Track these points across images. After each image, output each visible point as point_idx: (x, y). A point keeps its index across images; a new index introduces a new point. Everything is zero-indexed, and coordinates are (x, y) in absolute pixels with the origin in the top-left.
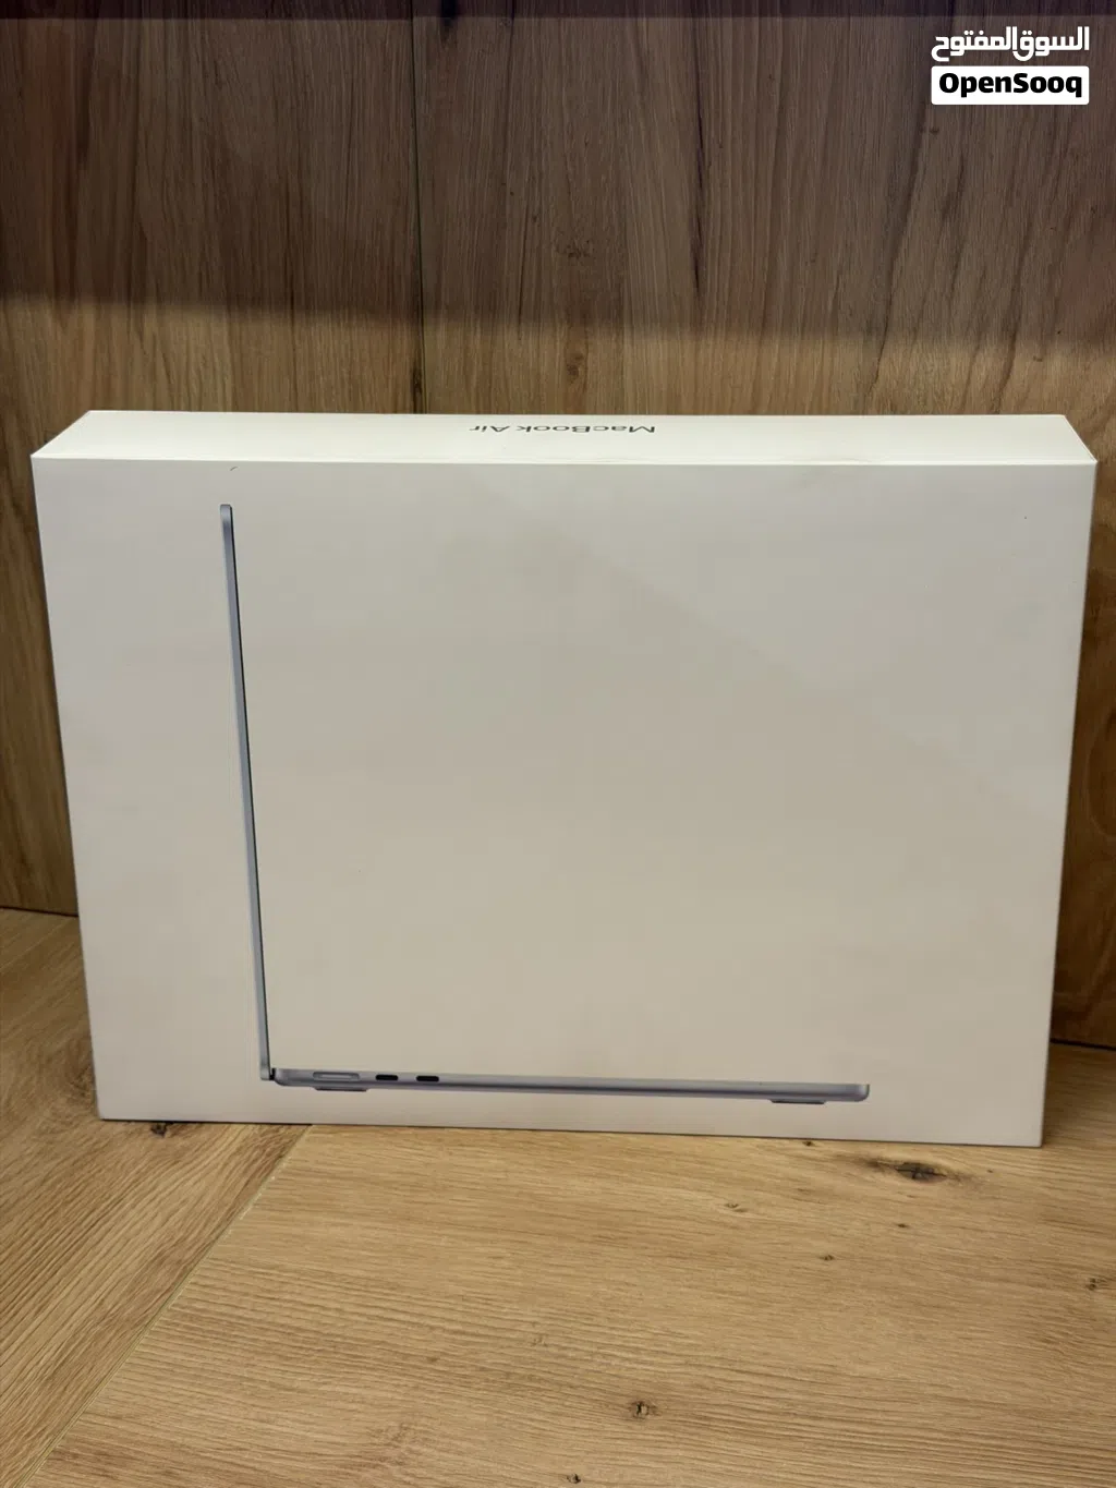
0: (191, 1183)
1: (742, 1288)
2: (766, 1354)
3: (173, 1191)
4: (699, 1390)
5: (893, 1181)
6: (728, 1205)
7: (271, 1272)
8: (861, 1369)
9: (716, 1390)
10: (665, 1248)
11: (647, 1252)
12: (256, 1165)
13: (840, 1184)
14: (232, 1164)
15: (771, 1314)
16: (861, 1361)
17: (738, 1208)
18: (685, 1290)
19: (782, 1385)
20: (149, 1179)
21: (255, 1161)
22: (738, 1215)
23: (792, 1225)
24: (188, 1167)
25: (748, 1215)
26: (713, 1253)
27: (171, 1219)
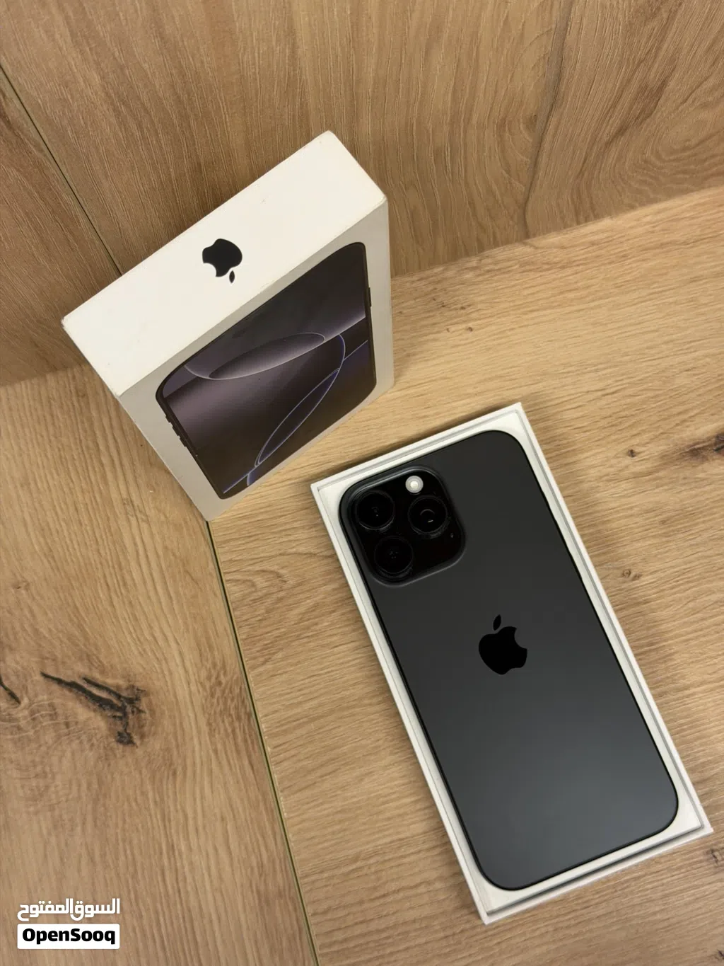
0: (207, 790)
3: (203, 811)
7: (359, 864)
12: (240, 739)
14: (219, 747)
17: (632, 575)
20: (172, 808)
21: (233, 731)
24: (189, 773)
27: (232, 847)
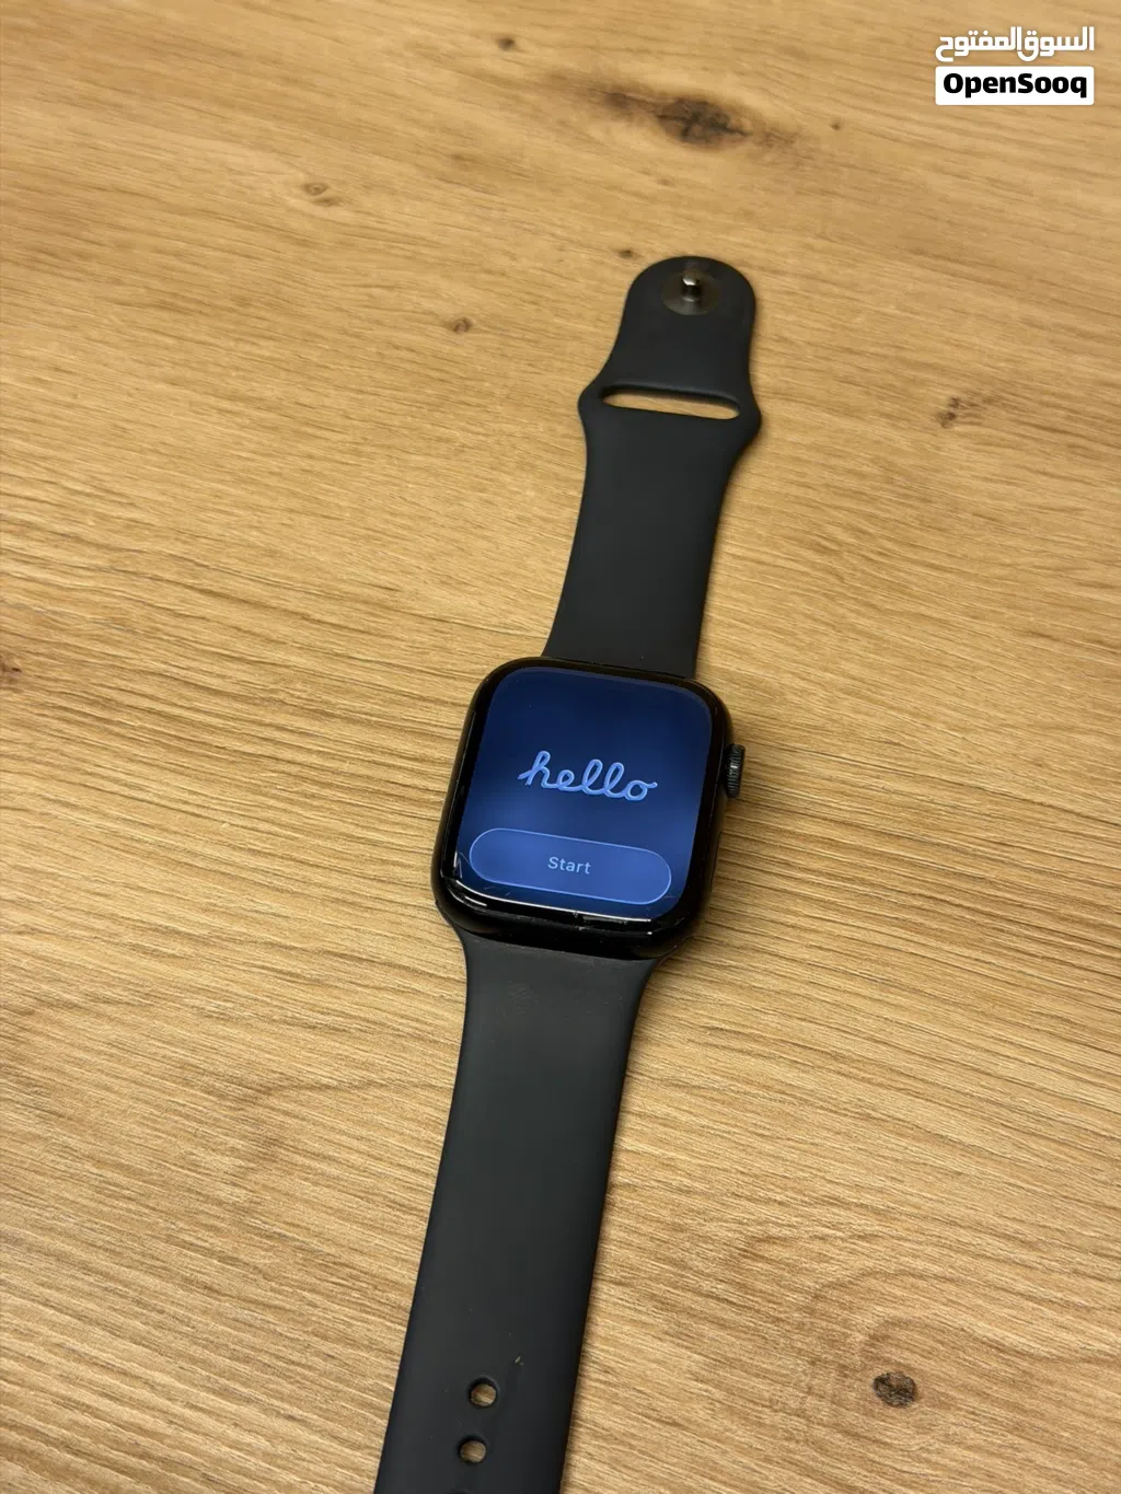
1: (271, 390)
2: (272, 553)
4: (117, 634)
5: (642, 141)
6: (307, 188)
8: (443, 600)
9: (151, 634)
10: (156, 284)
11: (120, 292)
13: (537, 144)
15: (311, 457)
16: (446, 581)
18: (162, 387)
19: (282, 629)
22: (321, 211)
23: (414, 240)
25: (340, 214)
26: (244, 302)
